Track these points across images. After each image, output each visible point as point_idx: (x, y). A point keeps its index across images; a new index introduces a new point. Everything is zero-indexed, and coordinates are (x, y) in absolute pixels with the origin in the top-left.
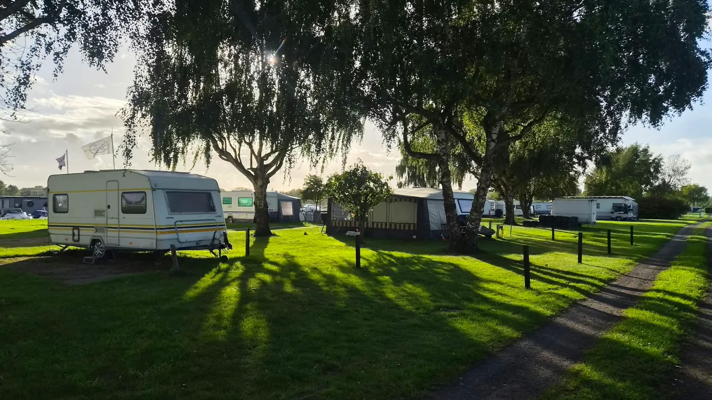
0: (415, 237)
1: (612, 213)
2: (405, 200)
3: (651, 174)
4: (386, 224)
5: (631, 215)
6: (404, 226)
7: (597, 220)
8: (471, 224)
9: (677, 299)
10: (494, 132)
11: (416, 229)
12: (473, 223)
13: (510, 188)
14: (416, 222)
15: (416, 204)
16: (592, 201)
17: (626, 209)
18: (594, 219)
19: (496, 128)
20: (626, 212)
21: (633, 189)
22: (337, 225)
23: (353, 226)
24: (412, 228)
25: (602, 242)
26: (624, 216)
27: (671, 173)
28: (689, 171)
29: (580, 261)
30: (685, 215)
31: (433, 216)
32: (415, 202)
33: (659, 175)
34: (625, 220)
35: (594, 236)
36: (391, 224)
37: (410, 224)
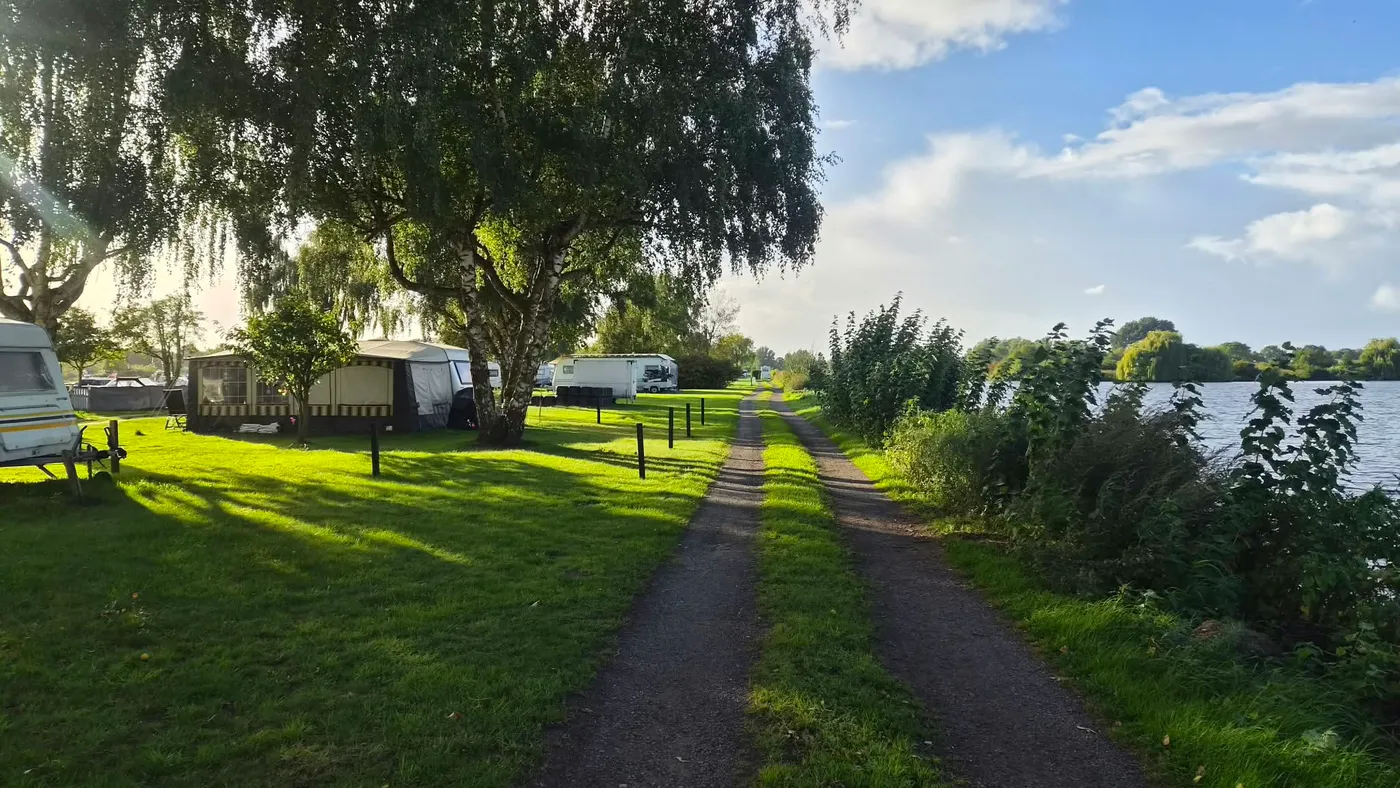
0: (390, 428)
1: (645, 381)
2: (369, 364)
3: (689, 318)
4: (329, 407)
5: (669, 383)
6: (368, 411)
7: (638, 392)
8: (517, 400)
9: (799, 474)
10: (557, 261)
11: (392, 414)
12: (521, 400)
13: (509, 340)
14: (391, 403)
15: (391, 371)
16: (632, 362)
17: (663, 374)
18: (634, 392)
19: (560, 255)
20: (664, 380)
21: (667, 341)
22: (214, 413)
23: (254, 413)
24: (384, 413)
25: (663, 423)
26: (662, 385)
27: (715, 317)
28: (739, 315)
29: (671, 446)
30: (736, 383)
31: (422, 391)
32: (389, 366)
33: (699, 320)
34: (663, 391)
35: (650, 416)
36: (340, 407)
37: (379, 408)
